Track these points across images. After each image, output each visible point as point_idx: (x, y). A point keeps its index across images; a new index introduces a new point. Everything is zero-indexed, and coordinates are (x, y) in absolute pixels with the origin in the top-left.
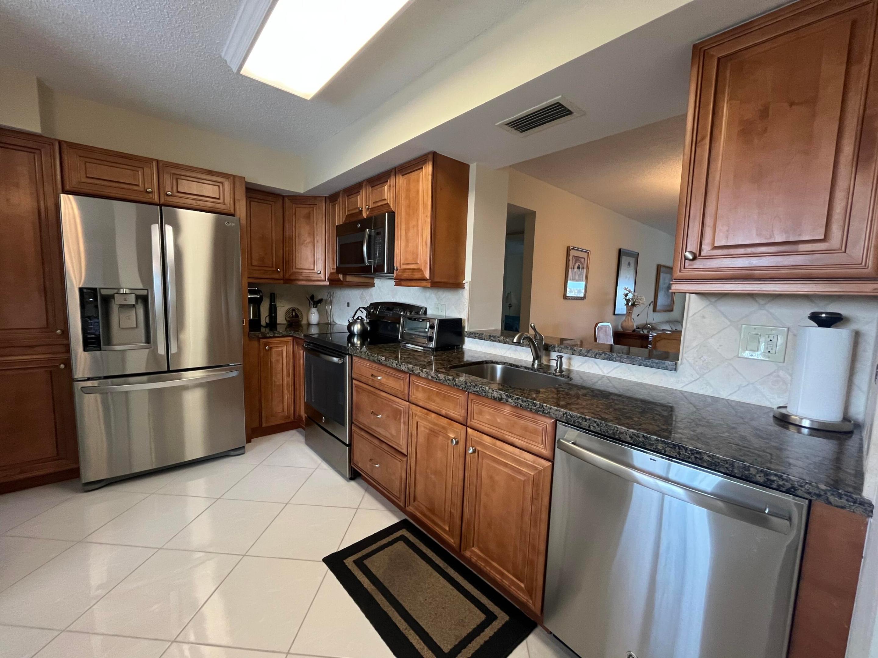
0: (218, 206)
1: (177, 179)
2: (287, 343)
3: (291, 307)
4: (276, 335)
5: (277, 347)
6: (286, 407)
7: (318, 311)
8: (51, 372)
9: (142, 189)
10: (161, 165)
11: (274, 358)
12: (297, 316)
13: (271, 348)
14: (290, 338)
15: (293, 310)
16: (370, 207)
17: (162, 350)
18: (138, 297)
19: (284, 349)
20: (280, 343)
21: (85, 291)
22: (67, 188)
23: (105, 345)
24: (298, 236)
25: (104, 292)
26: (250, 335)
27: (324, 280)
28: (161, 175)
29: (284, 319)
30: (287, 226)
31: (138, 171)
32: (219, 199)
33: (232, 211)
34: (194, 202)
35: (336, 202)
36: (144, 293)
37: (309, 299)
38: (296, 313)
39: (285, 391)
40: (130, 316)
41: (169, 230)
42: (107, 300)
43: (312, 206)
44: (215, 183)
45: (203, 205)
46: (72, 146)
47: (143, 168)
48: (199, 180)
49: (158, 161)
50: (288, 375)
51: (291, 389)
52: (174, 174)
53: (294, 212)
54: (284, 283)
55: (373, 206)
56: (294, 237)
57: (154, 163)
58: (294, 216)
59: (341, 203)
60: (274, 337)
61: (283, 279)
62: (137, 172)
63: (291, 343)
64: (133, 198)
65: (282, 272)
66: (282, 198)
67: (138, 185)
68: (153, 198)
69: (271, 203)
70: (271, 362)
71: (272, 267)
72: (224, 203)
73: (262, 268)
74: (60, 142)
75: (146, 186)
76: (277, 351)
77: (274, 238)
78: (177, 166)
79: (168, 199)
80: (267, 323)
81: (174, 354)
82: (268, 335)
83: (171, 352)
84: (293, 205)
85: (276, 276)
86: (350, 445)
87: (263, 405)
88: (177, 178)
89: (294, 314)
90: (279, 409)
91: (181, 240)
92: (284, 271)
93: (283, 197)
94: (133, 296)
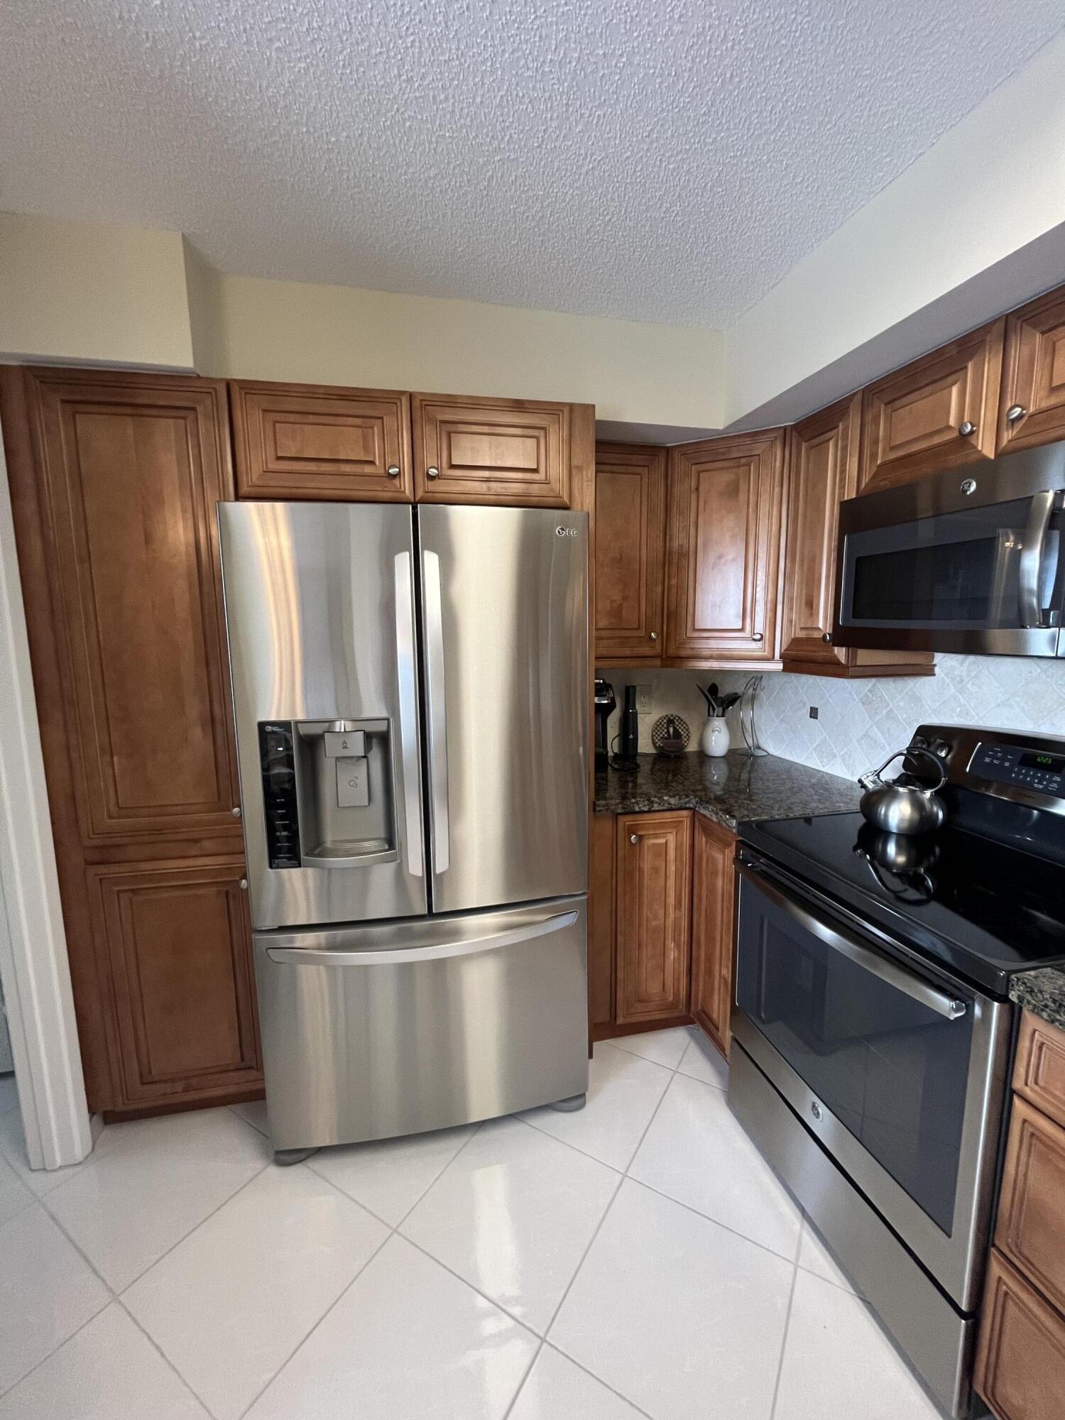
0: (535, 489)
1: (449, 434)
2: (677, 825)
3: (664, 714)
4: (656, 807)
5: (656, 836)
6: (669, 983)
7: (729, 725)
8: (227, 893)
9: (381, 471)
10: (416, 403)
11: (647, 863)
12: (677, 735)
13: (640, 838)
14: (685, 813)
15: (670, 721)
16: (1032, 409)
17: (415, 866)
18: (368, 737)
19: (671, 838)
20: (662, 825)
21: (269, 728)
22: (244, 489)
23: (307, 855)
24: (704, 548)
25: (304, 730)
26: (598, 809)
27: (770, 656)
28: (417, 432)
29: (650, 741)
30: (676, 524)
31: (372, 428)
32: (535, 471)
33: (566, 499)
34: (484, 485)
35: (833, 433)
36: (382, 727)
37: (707, 693)
38: (675, 729)
39: (671, 945)
40: (357, 778)
41: (431, 561)
42: (312, 745)
43: (743, 461)
44: (530, 431)
45: (502, 491)
46: (250, 387)
47: (382, 418)
48: (493, 430)
49: (411, 396)
50: (678, 905)
51: (684, 937)
52: (443, 422)
53: (694, 486)
54: (662, 666)
55: (1045, 404)
56: (692, 548)
57: (405, 401)
58: (694, 496)
59: (854, 434)
60: (649, 811)
61: (661, 657)
62: (370, 430)
63: (687, 823)
64: (362, 494)
65: (658, 642)
66: (663, 452)
67: (372, 463)
68: (402, 489)
69: (639, 470)
70: (641, 870)
71: (638, 628)
72: (547, 482)
73: (618, 633)
74: (229, 384)
75: (389, 461)
76: (655, 845)
77: (644, 558)
78: (450, 402)
79: (431, 486)
80: (615, 754)
81: (442, 874)
82: (637, 809)
83: (434, 869)
84: (694, 467)
85: (646, 650)
86: (973, 1317)
87: (620, 975)
88: (450, 430)
89: (671, 730)
90: (653, 987)
91: (457, 588)
92: (666, 637)
93: (668, 449)
94: (360, 736)
